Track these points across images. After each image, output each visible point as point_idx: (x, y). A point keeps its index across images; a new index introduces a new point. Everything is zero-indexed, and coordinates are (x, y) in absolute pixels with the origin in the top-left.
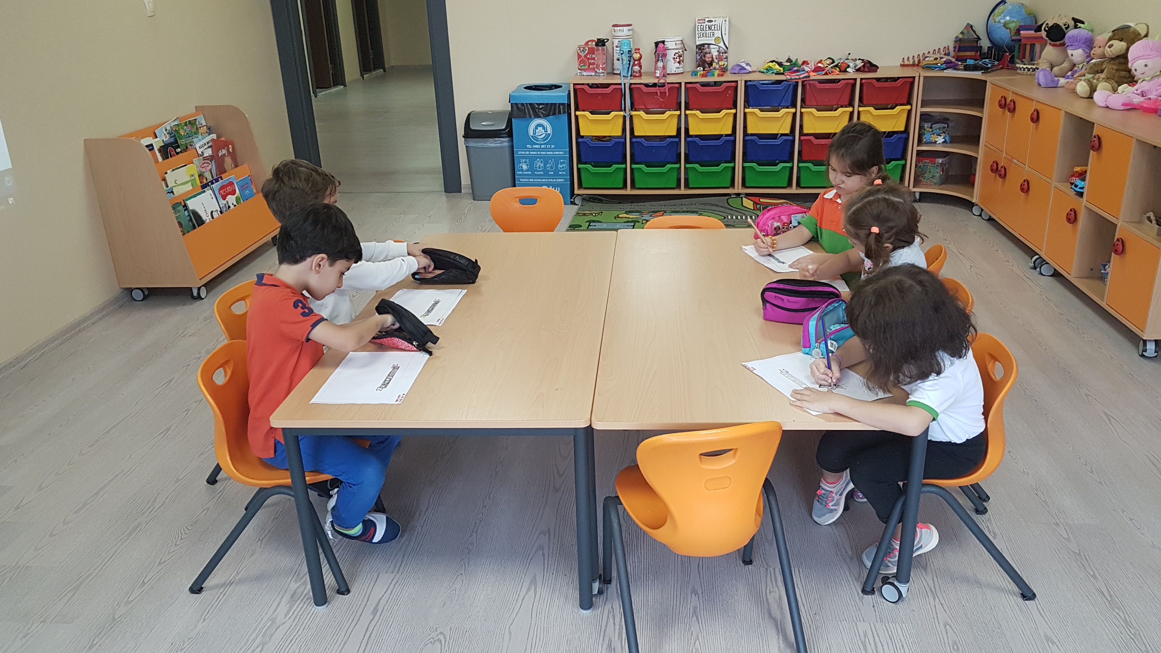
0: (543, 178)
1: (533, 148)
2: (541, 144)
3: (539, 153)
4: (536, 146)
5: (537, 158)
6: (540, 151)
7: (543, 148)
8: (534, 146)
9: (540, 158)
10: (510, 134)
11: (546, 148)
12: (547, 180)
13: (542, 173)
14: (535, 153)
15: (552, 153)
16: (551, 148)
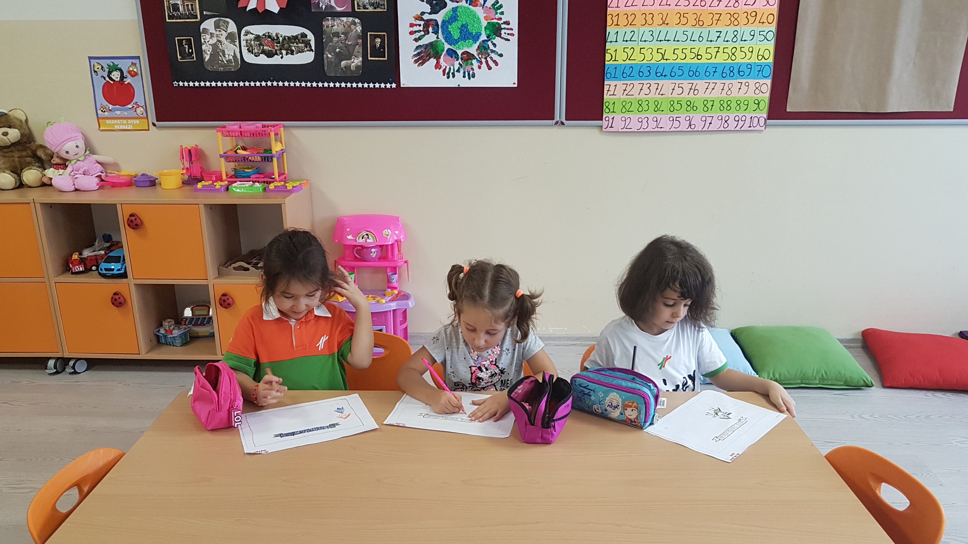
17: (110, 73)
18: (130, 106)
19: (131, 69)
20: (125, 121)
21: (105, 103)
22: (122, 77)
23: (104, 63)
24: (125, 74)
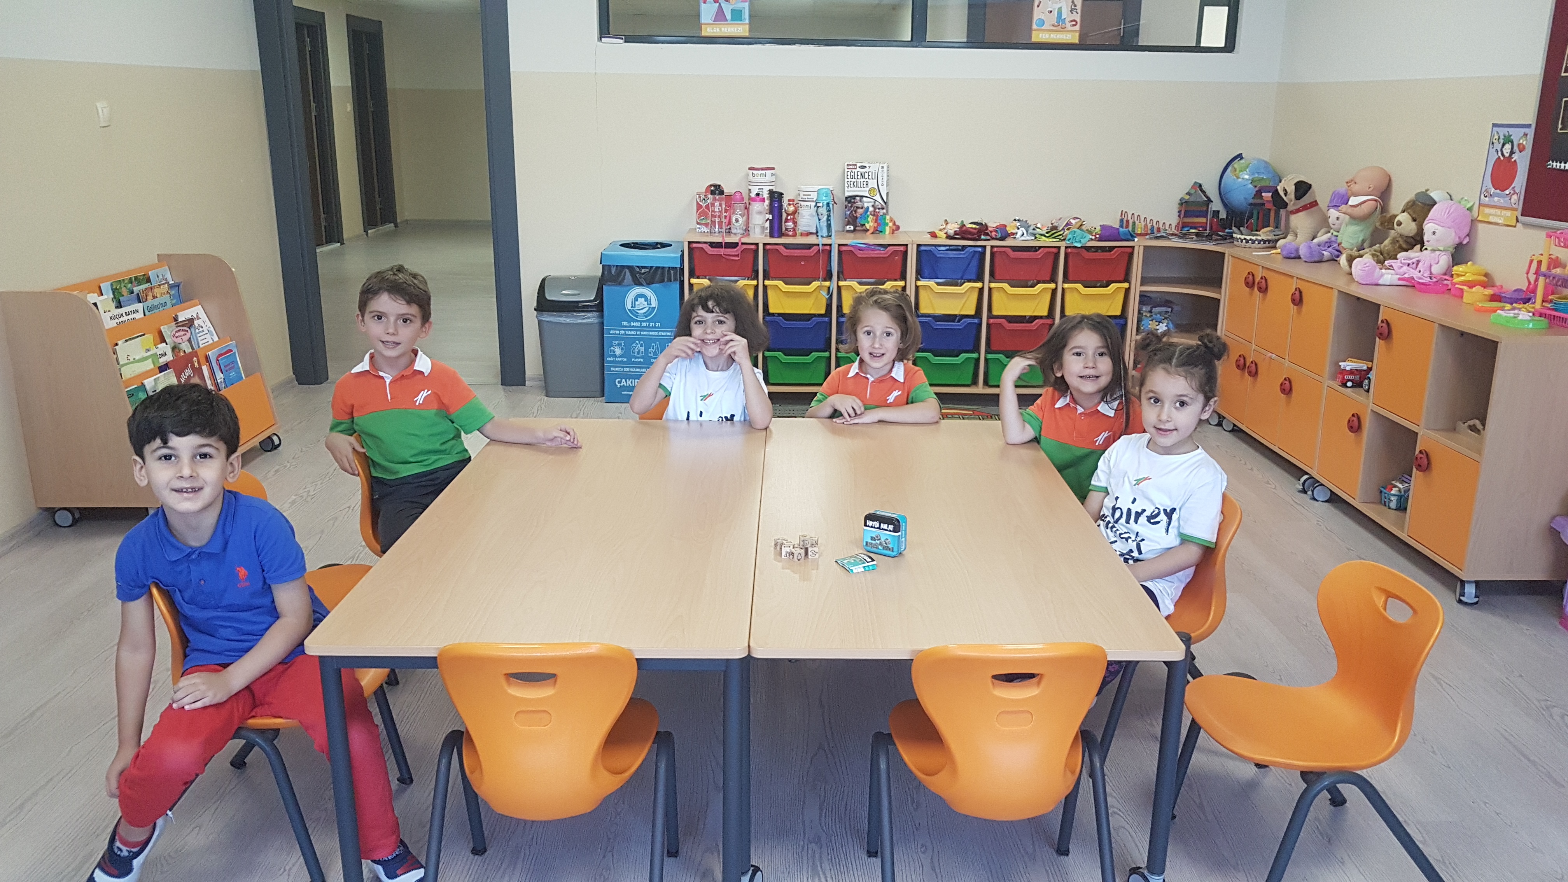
2: (641, 322)
4: (636, 324)
5: (636, 339)
6: (641, 331)
7: (644, 327)
8: (632, 324)
10: (598, 306)
14: (633, 333)
15: (656, 334)
17: (1503, 145)
18: (1507, 192)
19: (1521, 141)
20: (1498, 211)
21: (1491, 186)
22: (1512, 152)
23: (1503, 131)
24: (1516, 148)
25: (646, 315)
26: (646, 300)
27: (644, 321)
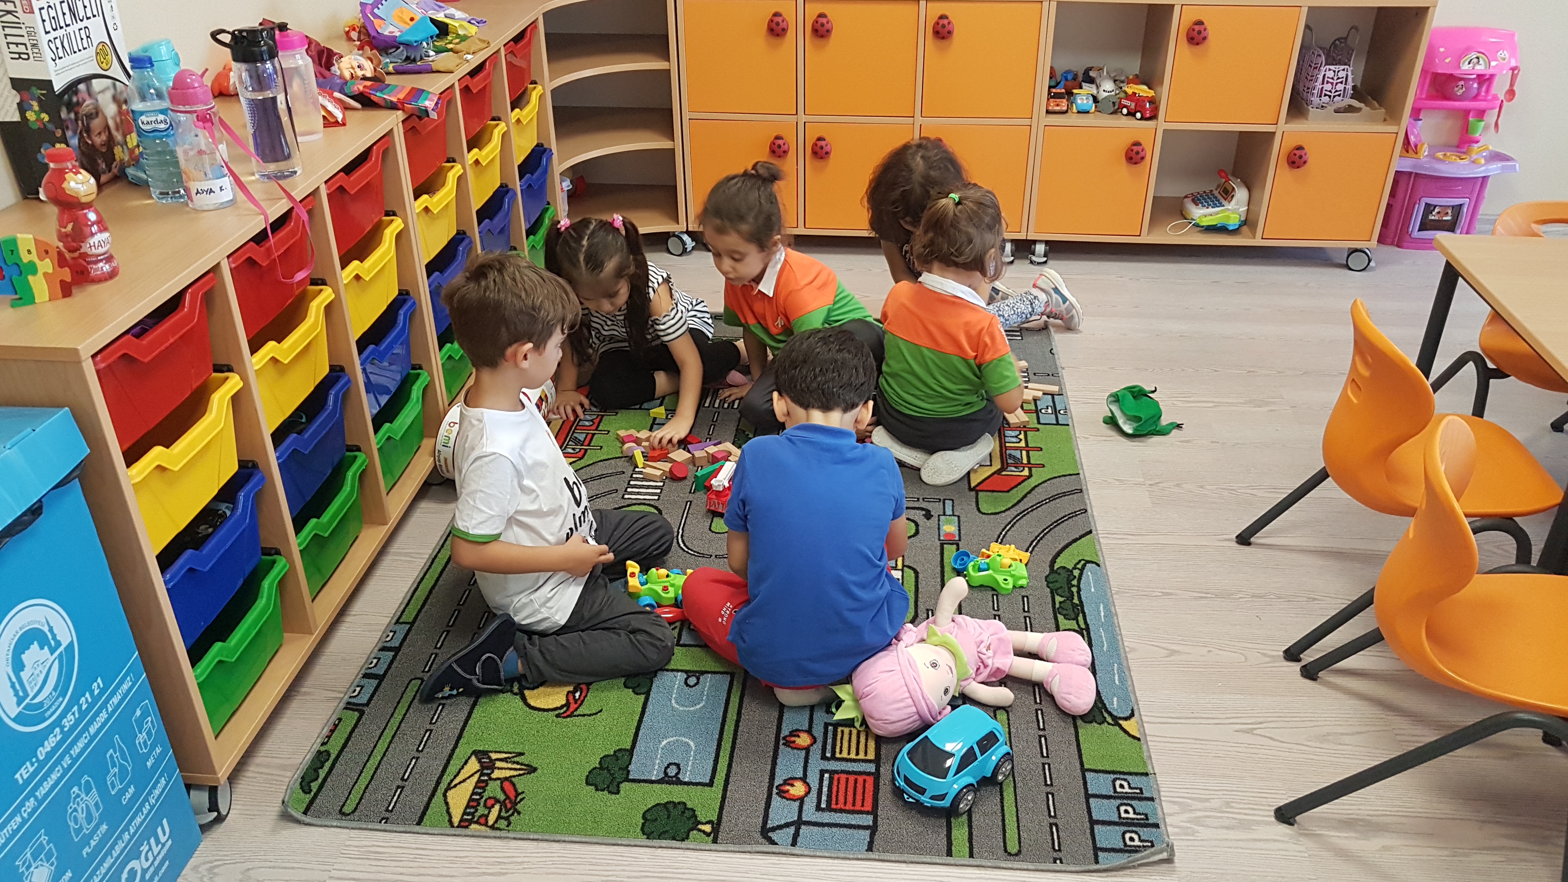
0: (112, 847)
1: (42, 764)
2: (58, 723)
3: (67, 761)
4: (51, 742)
5: (68, 786)
6: (67, 751)
7: (73, 728)
8: (41, 753)
9: (75, 780)
11: (83, 714)
12: (126, 836)
13: (104, 827)
14: (54, 776)
15: (104, 715)
16: (96, 699)
25: (61, 688)
26: (43, 642)
27: (63, 716)
